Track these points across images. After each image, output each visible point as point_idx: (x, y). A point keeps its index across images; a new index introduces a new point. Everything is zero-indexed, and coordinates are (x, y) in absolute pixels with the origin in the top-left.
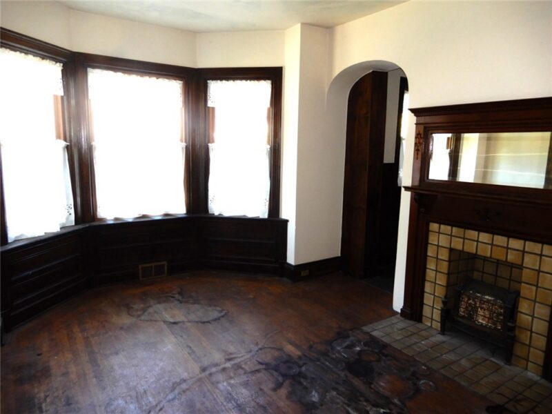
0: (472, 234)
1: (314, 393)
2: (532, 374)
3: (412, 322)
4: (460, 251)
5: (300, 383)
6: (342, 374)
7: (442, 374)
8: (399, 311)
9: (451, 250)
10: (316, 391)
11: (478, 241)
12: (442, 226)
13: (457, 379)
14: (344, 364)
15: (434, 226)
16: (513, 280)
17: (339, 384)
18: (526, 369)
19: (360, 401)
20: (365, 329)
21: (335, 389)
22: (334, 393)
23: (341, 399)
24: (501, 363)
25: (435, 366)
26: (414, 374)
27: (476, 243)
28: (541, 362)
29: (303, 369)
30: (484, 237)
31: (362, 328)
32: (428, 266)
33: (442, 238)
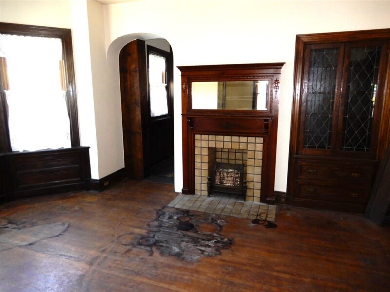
0: (220, 138)
1: (174, 248)
2: (257, 202)
3: (190, 196)
4: (214, 148)
5: (162, 246)
6: (179, 232)
7: (224, 215)
8: (181, 191)
9: (209, 148)
10: (174, 246)
11: (224, 141)
12: (203, 136)
13: (231, 215)
14: (176, 228)
15: (197, 137)
16: (237, 160)
17: (182, 238)
18: (253, 201)
19: (200, 241)
20: (170, 205)
21: (183, 241)
22: (184, 243)
23: (190, 245)
24: (242, 202)
25: (218, 213)
26: (212, 219)
27: (222, 142)
28: (259, 195)
29: (156, 238)
30: (227, 138)
31: (168, 206)
32: (196, 161)
33: (203, 143)
